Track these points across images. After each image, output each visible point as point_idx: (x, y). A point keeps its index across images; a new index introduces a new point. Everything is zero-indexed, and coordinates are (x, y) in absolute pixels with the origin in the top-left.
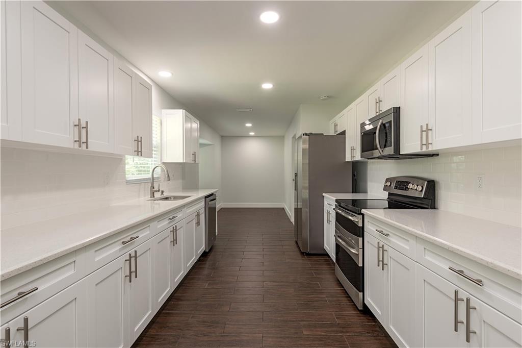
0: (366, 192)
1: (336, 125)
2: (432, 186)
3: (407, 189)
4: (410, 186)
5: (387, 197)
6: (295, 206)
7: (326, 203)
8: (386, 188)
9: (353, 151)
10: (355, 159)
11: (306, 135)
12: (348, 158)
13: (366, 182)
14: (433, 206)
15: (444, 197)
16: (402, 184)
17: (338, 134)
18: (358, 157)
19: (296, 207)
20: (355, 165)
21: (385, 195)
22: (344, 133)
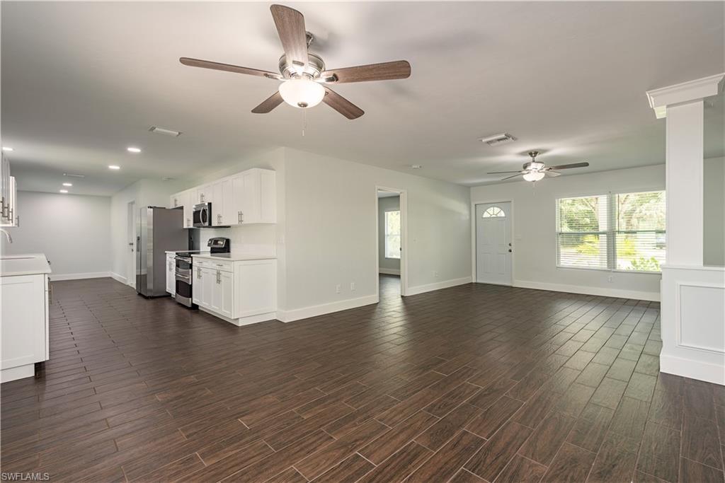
0: (199, 249)
1: (176, 201)
2: (228, 241)
3: (218, 244)
4: (219, 242)
5: (209, 250)
6: (137, 272)
7: (168, 258)
8: (209, 245)
9: (188, 222)
10: (190, 227)
11: (151, 207)
12: (185, 227)
13: (199, 242)
14: (229, 252)
15: (233, 246)
16: (216, 241)
17: (177, 208)
18: (191, 226)
19: (139, 274)
20: (190, 230)
21: (209, 249)
22: (182, 208)
